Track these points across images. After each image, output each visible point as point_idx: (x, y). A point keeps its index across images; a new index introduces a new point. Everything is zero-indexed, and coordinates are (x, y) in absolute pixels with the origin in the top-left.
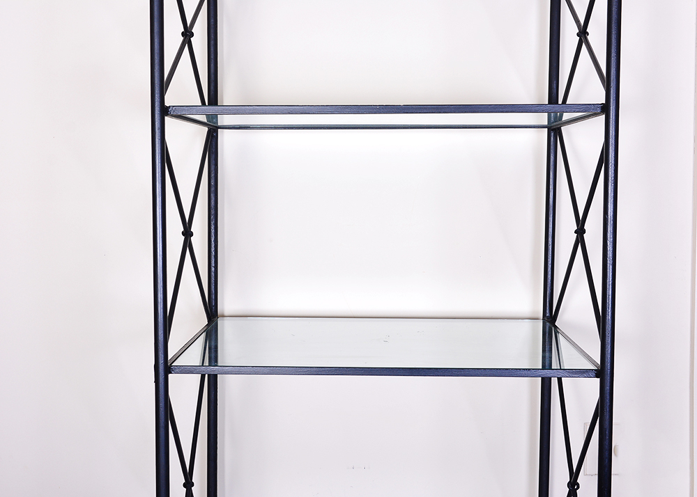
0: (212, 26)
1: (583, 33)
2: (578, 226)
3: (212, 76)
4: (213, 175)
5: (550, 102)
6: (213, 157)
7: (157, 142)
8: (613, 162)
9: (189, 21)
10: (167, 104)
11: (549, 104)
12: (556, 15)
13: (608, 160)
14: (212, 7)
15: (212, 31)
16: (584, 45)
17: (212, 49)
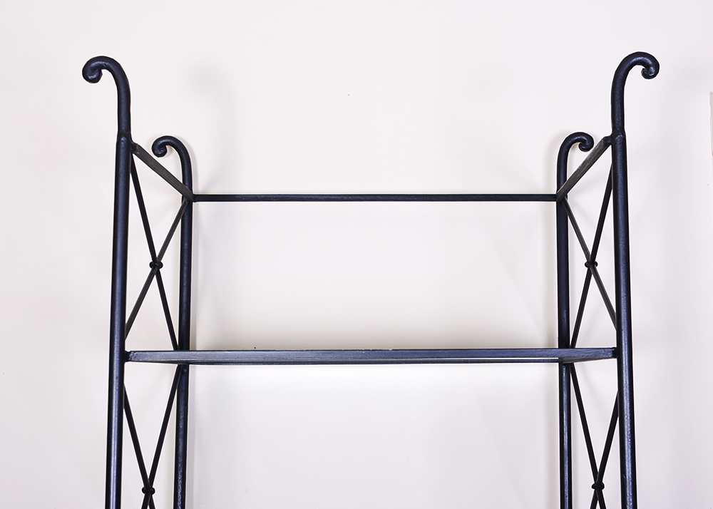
0: (186, 251)
1: (591, 264)
2: (595, 480)
3: (184, 305)
4: (182, 417)
5: (560, 347)
6: (183, 396)
7: (114, 393)
8: (628, 414)
9: (158, 252)
10: (127, 349)
11: (559, 347)
12: (563, 239)
13: (622, 413)
14: (186, 231)
15: (186, 256)
16: (593, 278)
17: (185, 276)
